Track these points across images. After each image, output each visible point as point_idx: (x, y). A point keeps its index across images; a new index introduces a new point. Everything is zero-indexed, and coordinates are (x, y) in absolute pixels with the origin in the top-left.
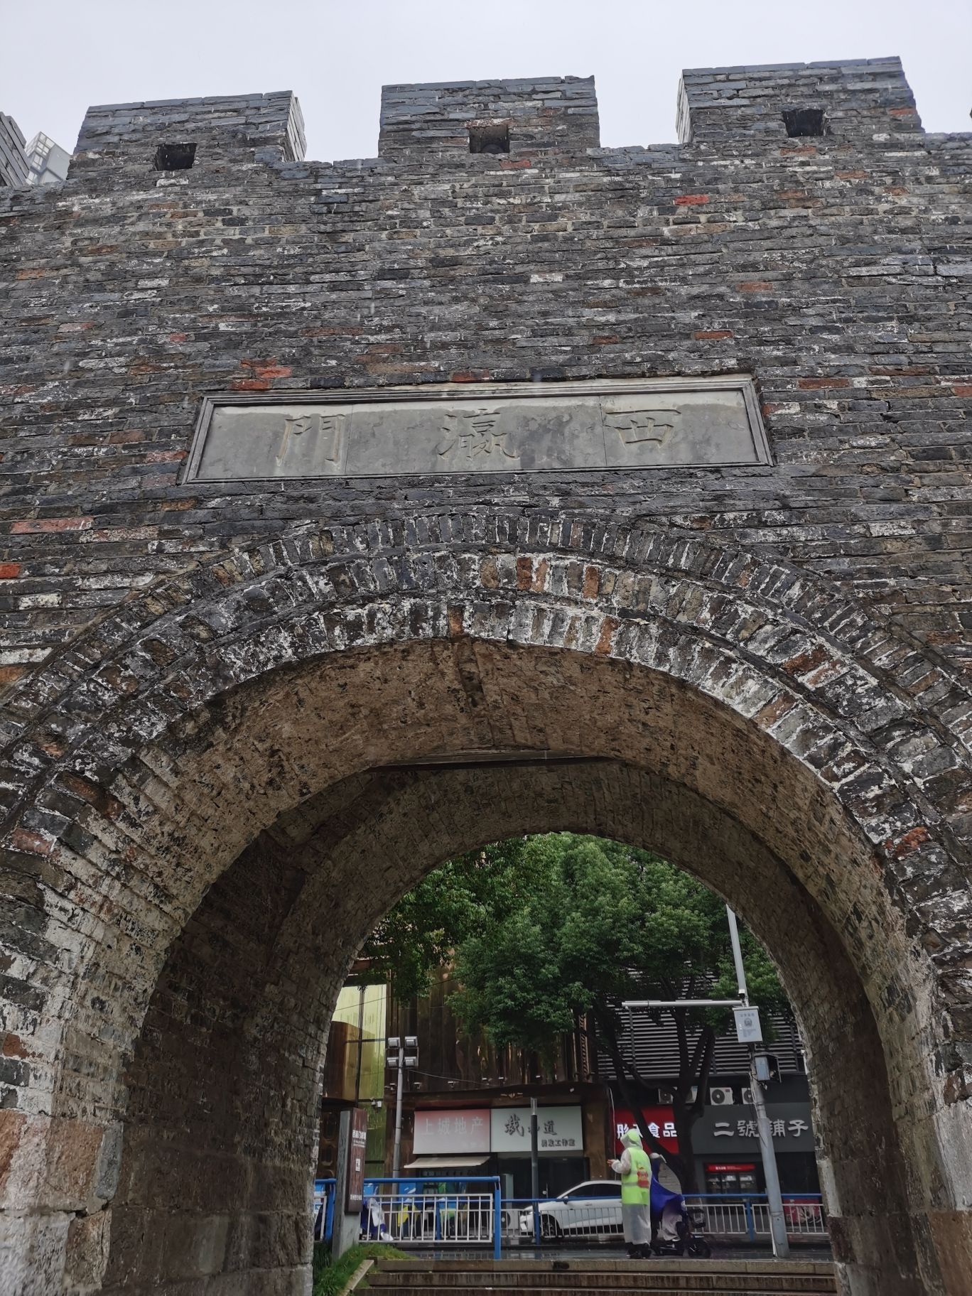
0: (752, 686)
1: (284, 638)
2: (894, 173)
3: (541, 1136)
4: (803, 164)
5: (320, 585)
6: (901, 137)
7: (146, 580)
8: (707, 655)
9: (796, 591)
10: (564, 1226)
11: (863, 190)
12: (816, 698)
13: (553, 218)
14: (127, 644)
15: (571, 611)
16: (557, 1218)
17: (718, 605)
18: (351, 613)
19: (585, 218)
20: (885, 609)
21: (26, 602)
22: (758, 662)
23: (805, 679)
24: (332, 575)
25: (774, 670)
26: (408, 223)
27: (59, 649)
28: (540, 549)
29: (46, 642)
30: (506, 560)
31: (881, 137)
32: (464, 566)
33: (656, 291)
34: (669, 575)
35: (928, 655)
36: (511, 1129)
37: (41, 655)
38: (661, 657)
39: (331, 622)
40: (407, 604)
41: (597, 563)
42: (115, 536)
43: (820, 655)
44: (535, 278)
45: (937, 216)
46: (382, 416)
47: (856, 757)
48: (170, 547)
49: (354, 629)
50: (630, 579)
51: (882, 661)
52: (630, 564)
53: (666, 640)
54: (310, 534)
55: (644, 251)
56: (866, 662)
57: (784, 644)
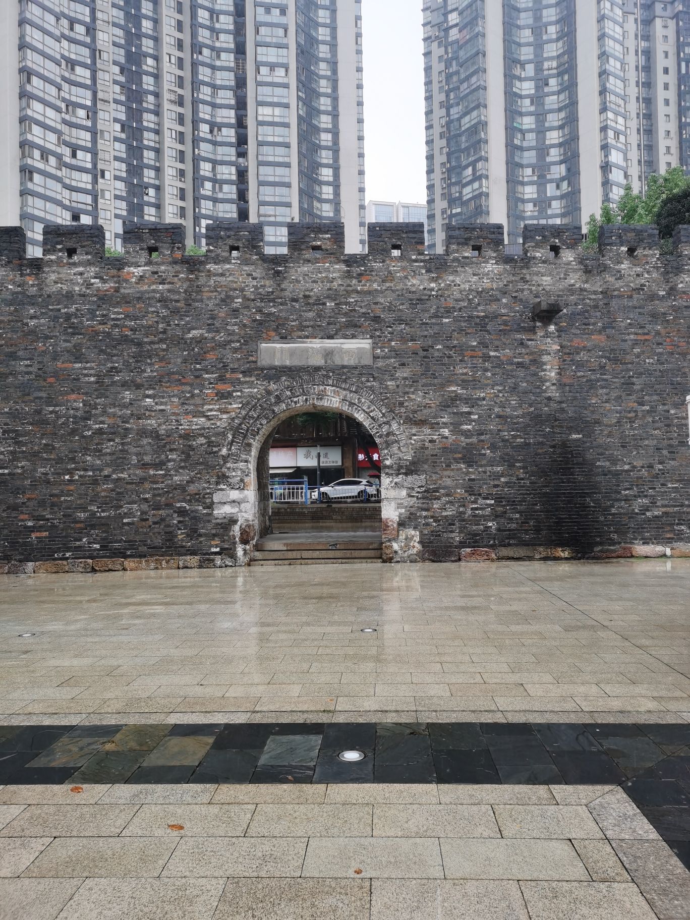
0: (362, 415)
1: (284, 405)
2: (414, 271)
3: (322, 459)
4: (394, 266)
5: (288, 393)
6: (419, 257)
7: (256, 390)
8: (356, 409)
9: (372, 397)
10: (331, 497)
11: (406, 277)
12: (372, 418)
13: (332, 282)
14: (256, 405)
15: (333, 399)
16: (328, 493)
17: (359, 399)
18: (295, 399)
19: (340, 283)
20: (386, 401)
21: (234, 394)
22: (364, 410)
23: (371, 414)
24: (291, 391)
25: (366, 413)
26: (298, 281)
27: (243, 405)
28: (328, 385)
29: (241, 403)
30: (322, 388)
31: (414, 257)
32: (314, 388)
33: (355, 310)
34: (351, 391)
35: (391, 411)
36: (307, 456)
37: (240, 406)
38: (348, 409)
39: (292, 401)
40: (305, 398)
41: (338, 389)
42: (248, 379)
43: (374, 410)
44: (328, 304)
45: (421, 287)
46: (296, 348)
47: (377, 429)
48: (259, 382)
49: (295, 403)
50: (344, 392)
51: (383, 412)
52: (344, 389)
53: (349, 406)
54: (285, 381)
55: (353, 296)
56: (381, 411)
57: (369, 408)
